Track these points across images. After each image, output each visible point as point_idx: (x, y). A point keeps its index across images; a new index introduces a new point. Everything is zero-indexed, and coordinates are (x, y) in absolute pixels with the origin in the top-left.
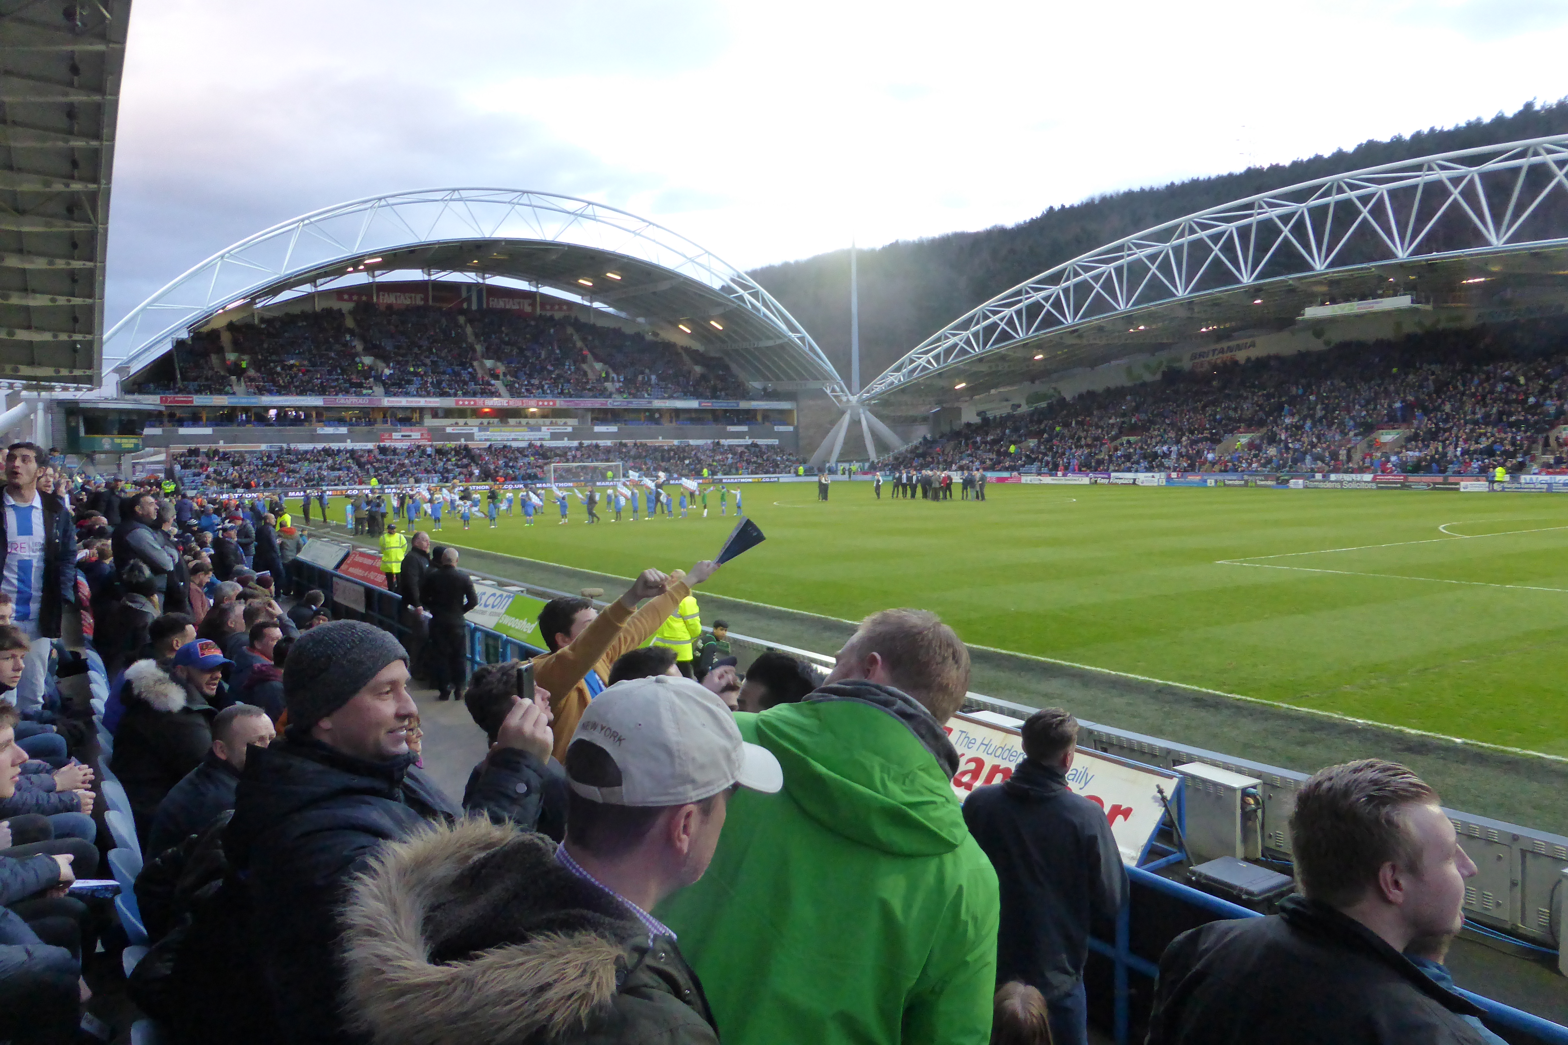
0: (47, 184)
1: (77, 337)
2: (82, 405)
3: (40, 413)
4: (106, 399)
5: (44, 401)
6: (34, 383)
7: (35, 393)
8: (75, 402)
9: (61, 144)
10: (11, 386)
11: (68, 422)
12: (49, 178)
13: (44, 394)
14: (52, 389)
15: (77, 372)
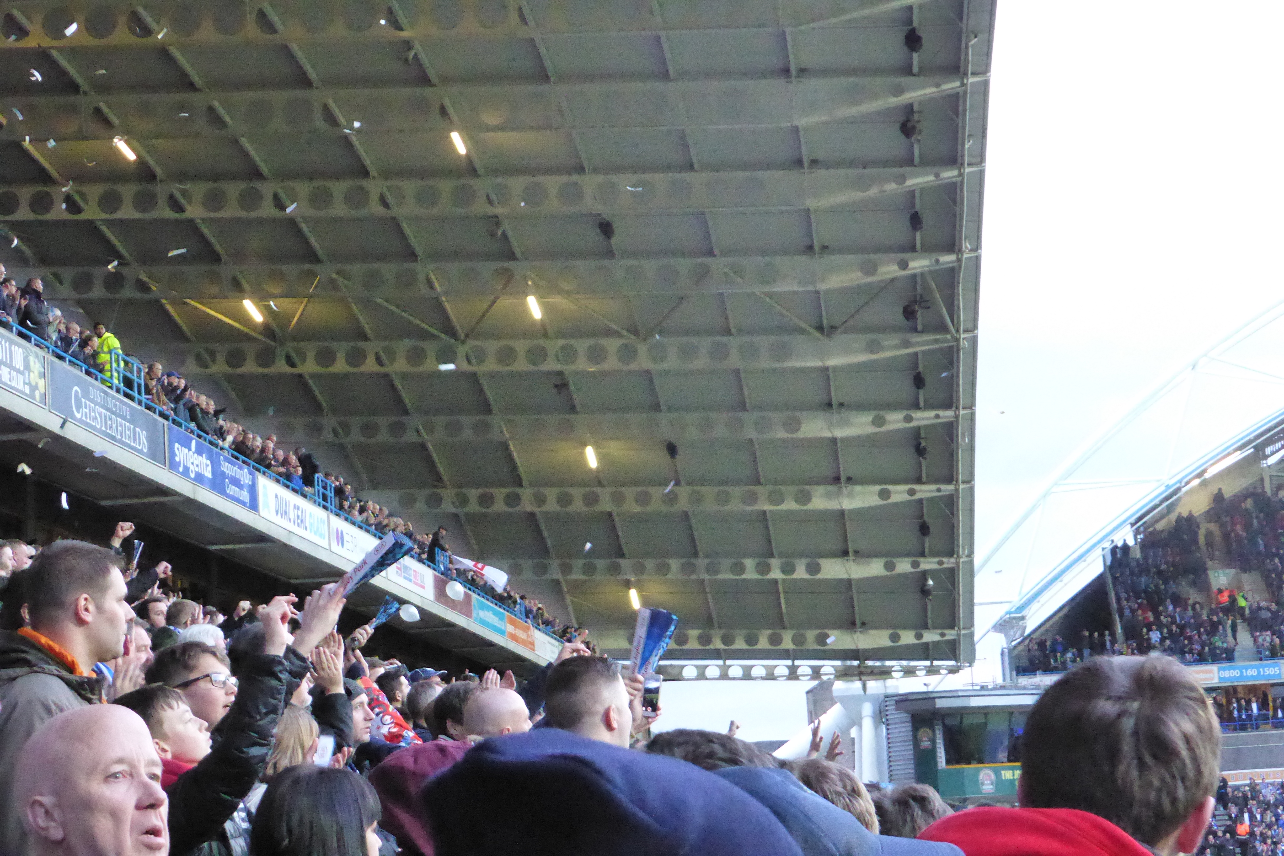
0: (870, 269)
1: (928, 564)
2: (940, 704)
3: (868, 723)
4: (983, 688)
5: (873, 699)
6: (856, 663)
7: (858, 684)
8: (928, 698)
9: (891, 187)
10: (816, 673)
11: (916, 742)
12: (872, 256)
13: (875, 686)
14: (885, 673)
15: (930, 637)
